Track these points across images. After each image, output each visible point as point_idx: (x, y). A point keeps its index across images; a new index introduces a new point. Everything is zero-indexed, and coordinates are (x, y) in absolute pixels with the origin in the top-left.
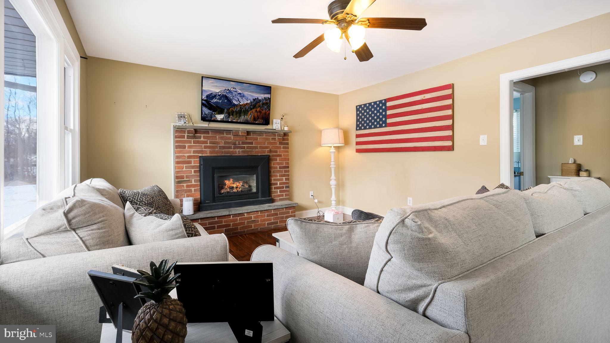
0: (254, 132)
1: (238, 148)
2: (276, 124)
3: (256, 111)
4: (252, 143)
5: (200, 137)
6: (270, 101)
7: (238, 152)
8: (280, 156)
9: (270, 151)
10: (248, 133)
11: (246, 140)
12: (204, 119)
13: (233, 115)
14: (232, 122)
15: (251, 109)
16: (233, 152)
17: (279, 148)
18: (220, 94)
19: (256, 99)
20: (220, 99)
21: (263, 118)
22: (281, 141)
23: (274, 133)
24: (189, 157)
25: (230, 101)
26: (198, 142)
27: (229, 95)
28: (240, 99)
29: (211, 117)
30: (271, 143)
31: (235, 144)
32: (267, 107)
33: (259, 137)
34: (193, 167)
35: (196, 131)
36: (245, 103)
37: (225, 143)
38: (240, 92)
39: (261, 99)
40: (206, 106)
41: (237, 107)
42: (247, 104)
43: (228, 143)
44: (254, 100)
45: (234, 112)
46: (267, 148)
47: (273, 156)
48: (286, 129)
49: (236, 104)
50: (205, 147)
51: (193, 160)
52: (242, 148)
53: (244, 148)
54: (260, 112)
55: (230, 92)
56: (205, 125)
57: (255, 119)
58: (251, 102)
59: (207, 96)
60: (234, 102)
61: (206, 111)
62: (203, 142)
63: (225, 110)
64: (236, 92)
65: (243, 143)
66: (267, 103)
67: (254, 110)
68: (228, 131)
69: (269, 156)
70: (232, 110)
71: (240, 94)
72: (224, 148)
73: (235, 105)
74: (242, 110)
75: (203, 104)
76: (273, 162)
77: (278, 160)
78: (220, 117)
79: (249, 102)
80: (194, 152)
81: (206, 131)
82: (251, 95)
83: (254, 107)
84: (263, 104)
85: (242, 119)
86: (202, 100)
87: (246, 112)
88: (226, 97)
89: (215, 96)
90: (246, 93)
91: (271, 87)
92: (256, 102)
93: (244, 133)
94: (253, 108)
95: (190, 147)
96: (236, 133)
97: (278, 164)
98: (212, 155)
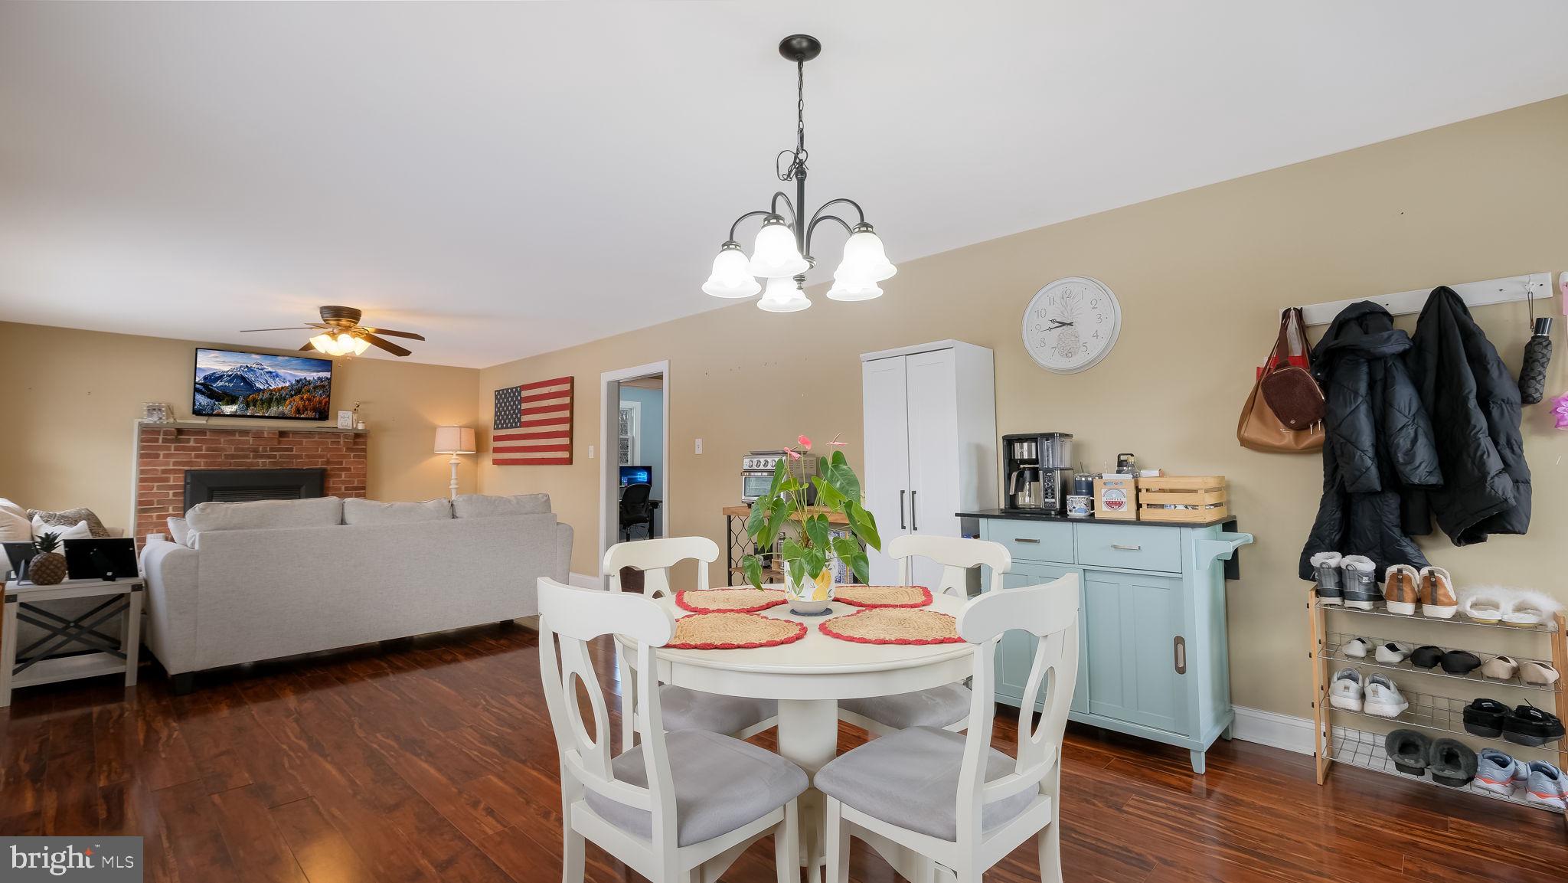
0: (296, 433)
1: (262, 457)
2: (344, 420)
3: (302, 398)
4: (291, 450)
5: (188, 441)
6: (330, 383)
7: (262, 464)
8: (349, 469)
9: (328, 462)
10: (282, 434)
11: (279, 444)
12: (197, 412)
13: (255, 405)
14: (252, 416)
15: (292, 396)
16: (252, 464)
17: (344, 456)
18: (230, 373)
19: (301, 380)
20: (230, 381)
21: (314, 410)
22: (351, 446)
23: (336, 434)
24: (164, 471)
25: (249, 384)
26: (184, 448)
27: (250, 376)
28: (270, 381)
29: (212, 409)
30: (331, 450)
31: (255, 451)
32: (324, 392)
33: (304, 440)
34: (171, 487)
35: (180, 431)
36: (280, 386)
37: (236, 449)
38: (270, 369)
39: (312, 379)
40: (202, 393)
41: (263, 393)
42: (283, 388)
43: (243, 450)
44: (298, 382)
45: (257, 401)
46: (321, 456)
47: (332, 469)
48: (361, 426)
49: (262, 388)
50: (197, 456)
51: (172, 476)
52: (269, 457)
53: (275, 457)
54: (309, 400)
55: (250, 369)
56: (201, 421)
57: (298, 411)
58: (292, 385)
59: (205, 378)
60: (257, 385)
61: (202, 400)
62: (194, 449)
63: (241, 399)
64: (262, 369)
65: (272, 449)
66: (325, 386)
67: (297, 398)
68: (244, 432)
69: (325, 470)
70: (254, 399)
71: (271, 372)
72: (233, 457)
73: (259, 390)
74: (275, 398)
75: (196, 390)
76: (332, 480)
77: (343, 476)
78: (229, 409)
79: (287, 384)
80: (175, 463)
81: (200, 432)
82: (290, 374)
83: (299, 392)
84: (315, 388)
85: (274, 410)
86: (195, 383)
87: (281, 400)
88: (243, 379)
89: (221, 377)
90: (281, 372)
91: (331, 361)
92: (300, 387)
93: (274, 434)
94: (296, 394)
95: (167, 456)
96: (258, 434)
97: (343, 482)
98: (210, 468)
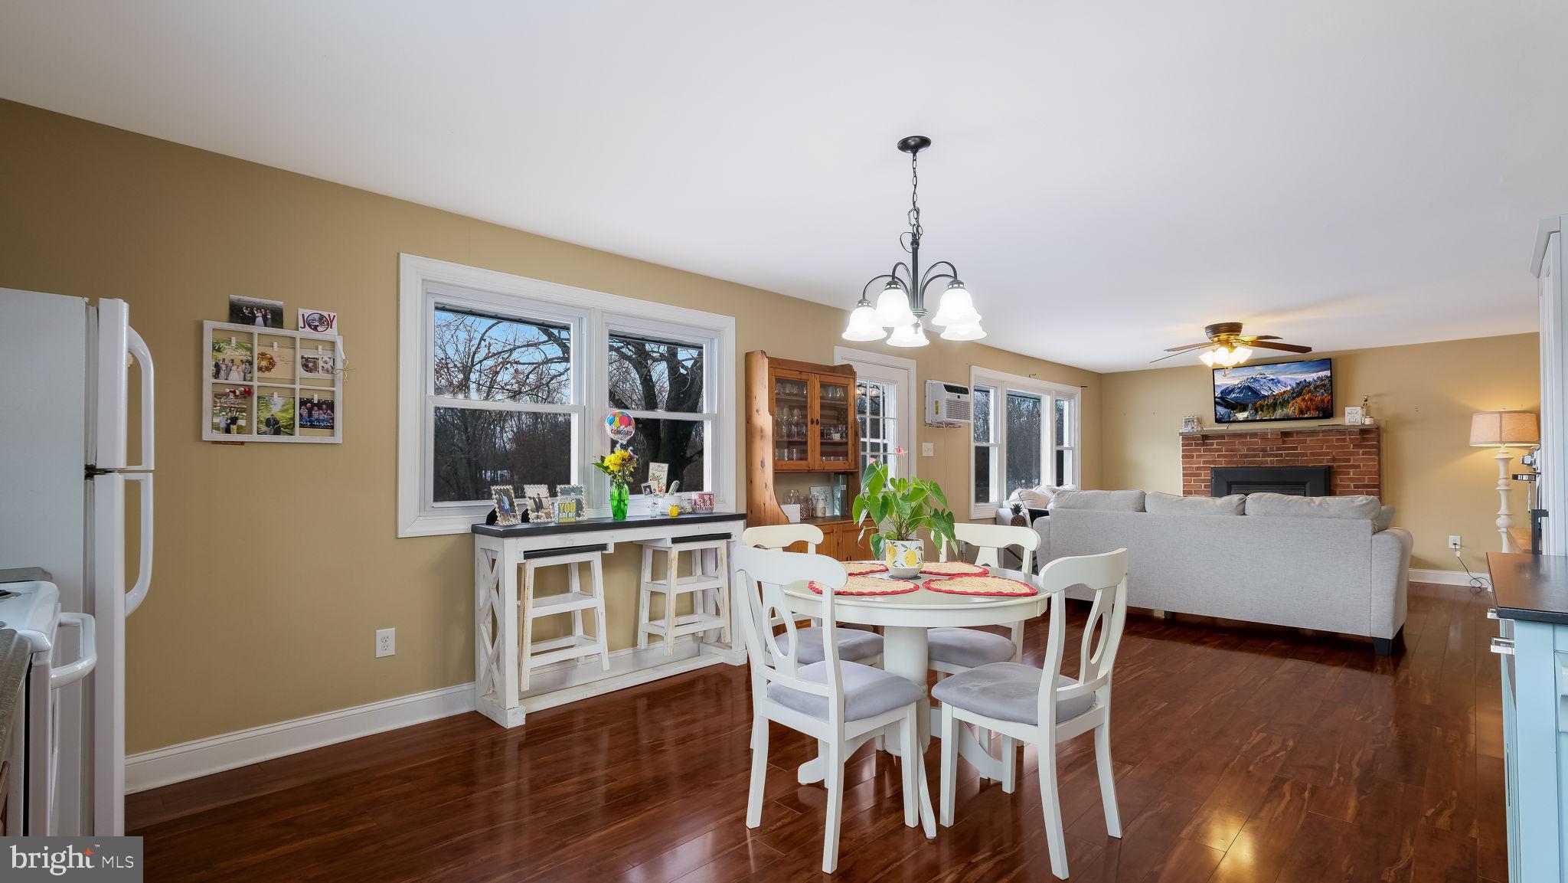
0: (1300, 433)
1: (1270, 455)
2: (1353, 416)
3: (1304, 399)
4: (1296, 448)
5: (1212, 444)
6: (1331, 381)
7: (1270, 461)
8: (1357, 467)
9: (1334, 460)
10: (1286, 434)
11: (1284, 443)
12: (1219, 421)
13: (1262, 411)
14: (1261, 420)
15: (1294, 398)
16: (1262, 462)
17: (1352, 454)
18: (1239, 386)
19: (1301, 382)
20: (1239, 393)
21: (1317, 409)
22: (1357, 442)
23: (1342, 431)
24: (1198, 468)
25: (1255, 393)
26: (1210, 450)
27: (1256, 386)
28: (1273, 387)
29: (1230, 417)
30: (1337, 447)
31: (1264, 450)
32: (1326, 391)
33: (1308, 439)
34: (1203, 481)
35: (1205, 437)
36: (1282, 391)
37: (1248, 450)
38: (1272, 377)
39: (1311, 380)
40: (1221, 405)
41: (1268, 398)
42: (1285, 392)
43: (1254, 450)
44: (1298, 384)
45: (1264, 406)
46: (1326, 454)
47: (1339, 467)
48: (1368, 421)
49: (1267, 394)
50: (1219, 456)
51: (1203, 472)
52: (1276, 455)
53: (1282, 455)
54: (1311, 400)
55: (1255, 380)
56: (1223, 427)
57: (1301, 412)
58: (1293, 389)
59: (1222, 393)
60: (1263, 393)
61: (1221, 410)
62: (1217, 450)
63: (1250, 406)
64: (1265, 378)
65: (1278, 449)
66: (1329, 385)
67: (1299, 399)
68: (1254, 435)
69: (1330, 467)
70: (1261, 404)
71: (1273, 380)
72: (1246, 456)
73: (1264, 397)
74: (1278, 402)
75: (1216, 403)
76: (1339, 477)
77: (1352, 474)
78: (1242, 416)
79: (1289, 388)
80: (1204, 462)
81: (1221, 436)
82: (1290, 378)
83: (1300, 394)
84: (1316, 387)
85: (1279, 413)
86: (1215, 398)
87: (1284, 403)
88: (1250, 388)
89: (1233, 390)
90: (1282, 378)
91: (1330, 359)
92: (1301, 389)
93: (1278, 435)
94: (1298, 396)
95: (1199, 456)
96: (1263, 436)
97: (1352, 480)
98: (1229, 466)
